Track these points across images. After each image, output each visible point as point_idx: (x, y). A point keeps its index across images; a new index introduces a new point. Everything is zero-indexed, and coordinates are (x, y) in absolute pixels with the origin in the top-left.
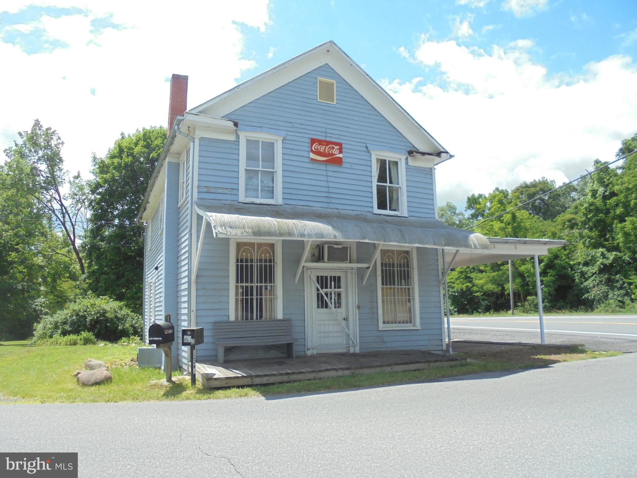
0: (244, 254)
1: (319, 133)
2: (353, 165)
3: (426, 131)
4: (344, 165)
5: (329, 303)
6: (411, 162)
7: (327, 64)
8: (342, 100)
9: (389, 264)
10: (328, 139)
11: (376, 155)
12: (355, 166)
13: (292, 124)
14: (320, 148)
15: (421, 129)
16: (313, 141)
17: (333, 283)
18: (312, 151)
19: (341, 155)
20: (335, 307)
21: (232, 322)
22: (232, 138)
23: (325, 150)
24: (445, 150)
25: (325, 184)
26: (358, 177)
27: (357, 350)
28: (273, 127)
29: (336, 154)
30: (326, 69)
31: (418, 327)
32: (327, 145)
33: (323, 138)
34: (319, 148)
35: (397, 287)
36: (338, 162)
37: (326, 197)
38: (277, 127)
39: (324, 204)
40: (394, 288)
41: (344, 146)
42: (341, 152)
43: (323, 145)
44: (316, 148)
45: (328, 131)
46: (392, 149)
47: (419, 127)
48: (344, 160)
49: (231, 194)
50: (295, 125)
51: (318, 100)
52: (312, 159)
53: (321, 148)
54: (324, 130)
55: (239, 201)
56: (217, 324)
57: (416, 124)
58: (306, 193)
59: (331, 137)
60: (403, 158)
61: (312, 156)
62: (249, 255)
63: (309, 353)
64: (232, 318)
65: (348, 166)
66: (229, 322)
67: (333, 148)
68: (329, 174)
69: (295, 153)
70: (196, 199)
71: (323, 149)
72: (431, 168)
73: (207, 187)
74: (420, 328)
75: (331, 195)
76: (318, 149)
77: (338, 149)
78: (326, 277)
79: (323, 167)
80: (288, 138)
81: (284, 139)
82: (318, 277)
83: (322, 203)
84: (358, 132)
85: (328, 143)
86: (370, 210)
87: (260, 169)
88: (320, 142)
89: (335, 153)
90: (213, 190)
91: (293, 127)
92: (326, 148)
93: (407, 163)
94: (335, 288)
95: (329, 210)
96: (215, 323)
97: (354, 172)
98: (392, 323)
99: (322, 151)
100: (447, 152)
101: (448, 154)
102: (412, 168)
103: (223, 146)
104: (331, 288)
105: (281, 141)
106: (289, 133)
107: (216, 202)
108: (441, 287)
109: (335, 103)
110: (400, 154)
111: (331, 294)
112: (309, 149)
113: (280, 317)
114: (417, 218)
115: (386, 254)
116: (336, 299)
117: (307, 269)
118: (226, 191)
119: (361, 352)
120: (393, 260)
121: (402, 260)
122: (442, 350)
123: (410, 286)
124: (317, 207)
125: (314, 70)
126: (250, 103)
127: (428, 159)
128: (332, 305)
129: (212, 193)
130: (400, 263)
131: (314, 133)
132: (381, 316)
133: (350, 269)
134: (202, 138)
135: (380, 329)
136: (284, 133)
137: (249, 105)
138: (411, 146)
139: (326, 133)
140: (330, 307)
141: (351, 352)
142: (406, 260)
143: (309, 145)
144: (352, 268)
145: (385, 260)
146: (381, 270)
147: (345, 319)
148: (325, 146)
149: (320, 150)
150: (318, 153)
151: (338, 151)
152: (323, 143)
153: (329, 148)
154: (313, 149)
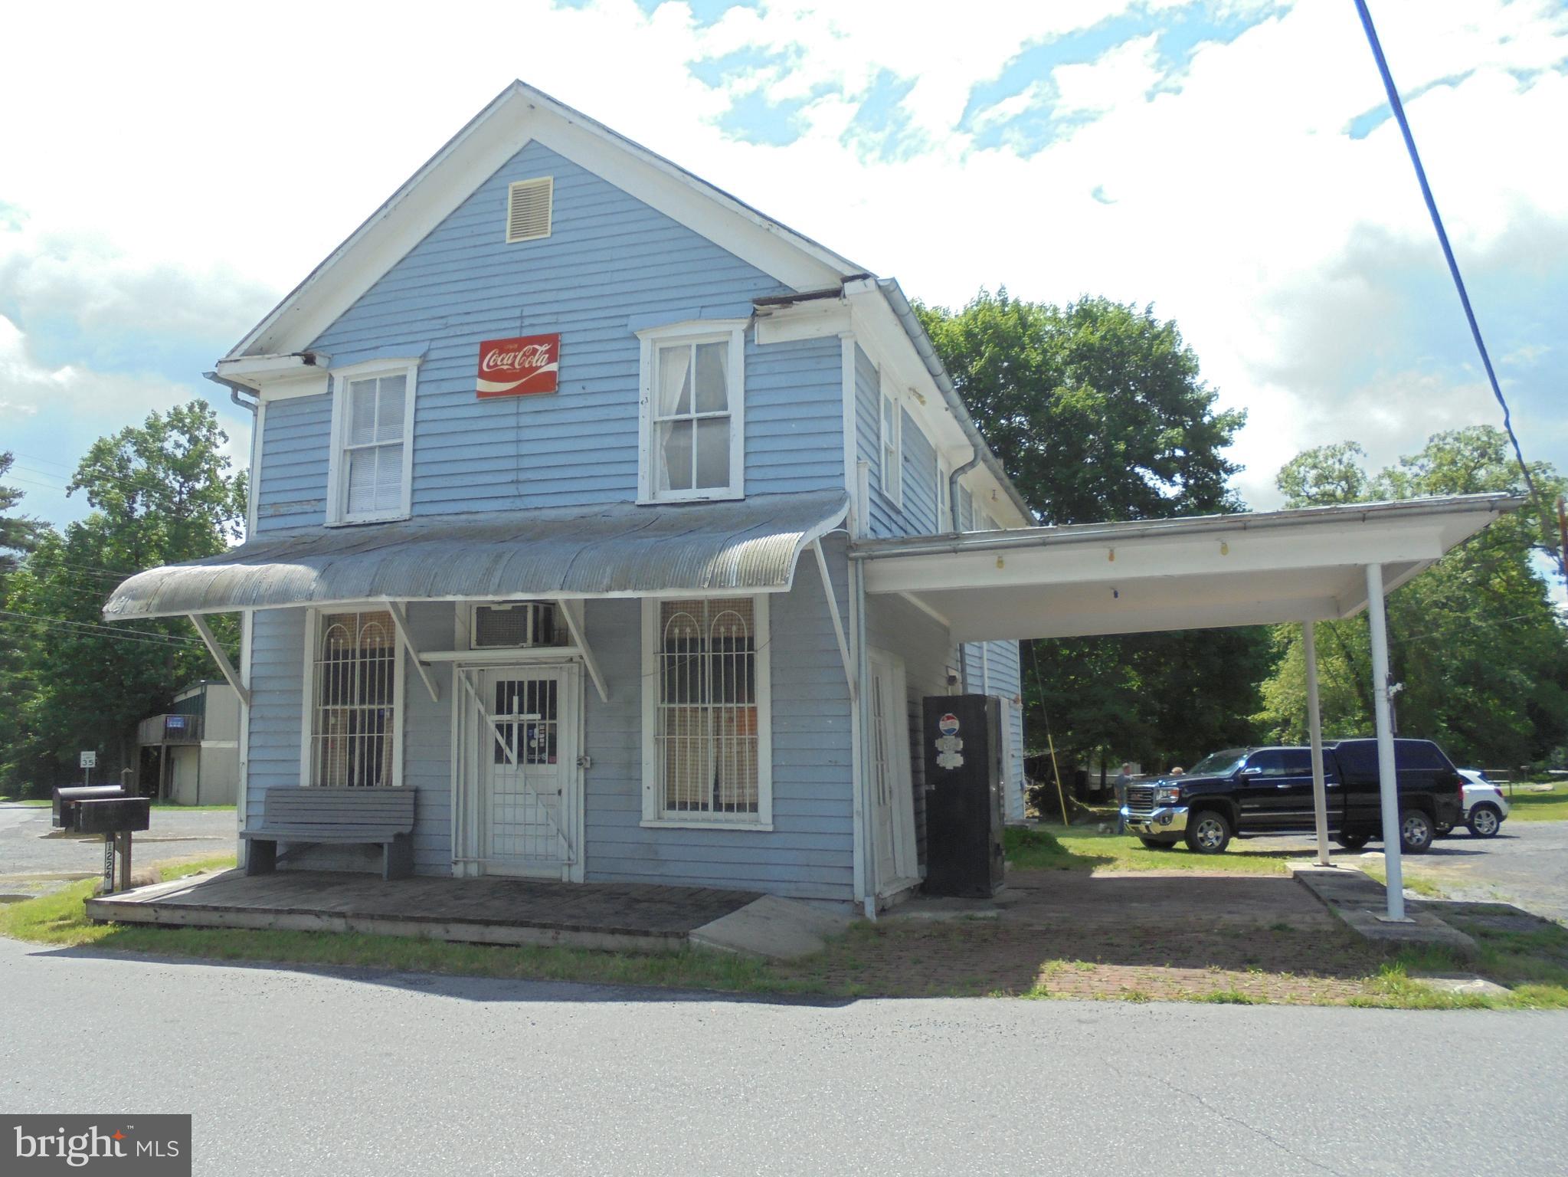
0: (332, 640)
1: (506, 324)
2: (585, 383)
3: (790, 231)
4: (565, 389)
5: (507, 751)
6: (765, 335)
7: (532, 140)
8: (567, 220)
9: (683, 642)
10: (528, 332)
11: (654, 341)
12: (591, 387)
13: (444, 321)
14: (502, 360)
15: (774, 229)
16: (486, 348)
17: (516, 699)
18: (482, 375)
19: (553, 367)
20: (520, 760)
21: (303, 789)
22: (321, 388)
23: (512, 364)
24: (860, 268)
25: (511, 450)
26: (601, 413)
27: (577, 875)
28: (400, 339)
29: (541, 367)
30: (530, 155)
31: (765, 818)
32: (519, 349)
33: (514, 334)
34: (499, 363)
35: (710, 706)
36: (546, 384)
37: (512, 482)
38: (411, 338)
39: (509, 500)
40: (706, 709)
41: (566, 339)
42: (553, 356)
43: (508, 351)
44: (491, 364)
45: (528, 311)
46: (704, 311)
47: (766, 224)
48: (564, 376)
49: (315, 512)
50: (451, 321)
51: (508, 241)
52: (481, 394)
53: (505, 362)
54: (517, 313)
55: (325, 525)
56: (275, 793)
57: (758, 219)
58: (469, 480)
59: (532, 325)
60: (738, 328)
61: (483, 385)
62: (341, 641)
63: (458, 871)
64: (305, 780)
65: (577, 388)
66: (296, 790)
67: (535, 351)
68: (526, 420)
69: (446, 387)
70: (255, 534)
71: (509, 362)
72: (837, 336)
73: (275, 504)
74: (770, 828)
75: (523, 476)
76: (496, 365)
77: (547, 352)
78: (521, 683)
79: (510, 407)
80: (433, 355)
81: (424, 358)
82: (500, 685)
83: (501, 501)
84: (608, 290)
85: (521, 342)
86: (627, 496)
87: (374, 443)
88: (502, 346)
89: (539, 364)
90: (283, 510)
91: (446, 327)
92: (515, 357)
93: (748, 340)
94: (521, 711)
95: (519, 515)
96: (269, 789)
97: (591, 401)
98: (695, 807)
99: (505, 367)
100: (865, 276)
101: (870, 282)
102: (771, 350)
103: (308, 410)
104: (510, 712)
105: (416, 368)
106: (434, 345)
107: (285, 533)
108: (853, 704)
109: (549, 235)
110: (727, 321)
111: (510, 727)
112: (475, 371)
113: (397, 781)
114: (777, 498)
115: (672, 613)
116: (542, 740)
117: (460, 666)
118: (307, 508)
119: (587, 881)
120: (694, 630)
121: (722, 629)
122: (853, 901)
123: (753, 702)
124: (489, 512)
125: (503, 167)
126: (362, 298)
127: (826, 311)
128: (513, 756)
129: (282, 515)
130: (717, 635)
131: (493, 326)
132: (648, 788)
133: (567, 662)
134: (270, 402)
135: (642, 824)
136: (424, 347)
137: (359, 304)
138: (773, 284)
139: (522, 317)
140: (508, 761)
141: (563, 880)
142: (734, 628)
143: (477, 360)
144: (571, 659)
145: (671, 631)
146: (659, 659)
147: (560, 792)
148: (513, 354)
149: (503, 365)
150: (496, 375)
151: (547, 356)
152: (511, 347)
153: (524, 355)
154: (485, 369)
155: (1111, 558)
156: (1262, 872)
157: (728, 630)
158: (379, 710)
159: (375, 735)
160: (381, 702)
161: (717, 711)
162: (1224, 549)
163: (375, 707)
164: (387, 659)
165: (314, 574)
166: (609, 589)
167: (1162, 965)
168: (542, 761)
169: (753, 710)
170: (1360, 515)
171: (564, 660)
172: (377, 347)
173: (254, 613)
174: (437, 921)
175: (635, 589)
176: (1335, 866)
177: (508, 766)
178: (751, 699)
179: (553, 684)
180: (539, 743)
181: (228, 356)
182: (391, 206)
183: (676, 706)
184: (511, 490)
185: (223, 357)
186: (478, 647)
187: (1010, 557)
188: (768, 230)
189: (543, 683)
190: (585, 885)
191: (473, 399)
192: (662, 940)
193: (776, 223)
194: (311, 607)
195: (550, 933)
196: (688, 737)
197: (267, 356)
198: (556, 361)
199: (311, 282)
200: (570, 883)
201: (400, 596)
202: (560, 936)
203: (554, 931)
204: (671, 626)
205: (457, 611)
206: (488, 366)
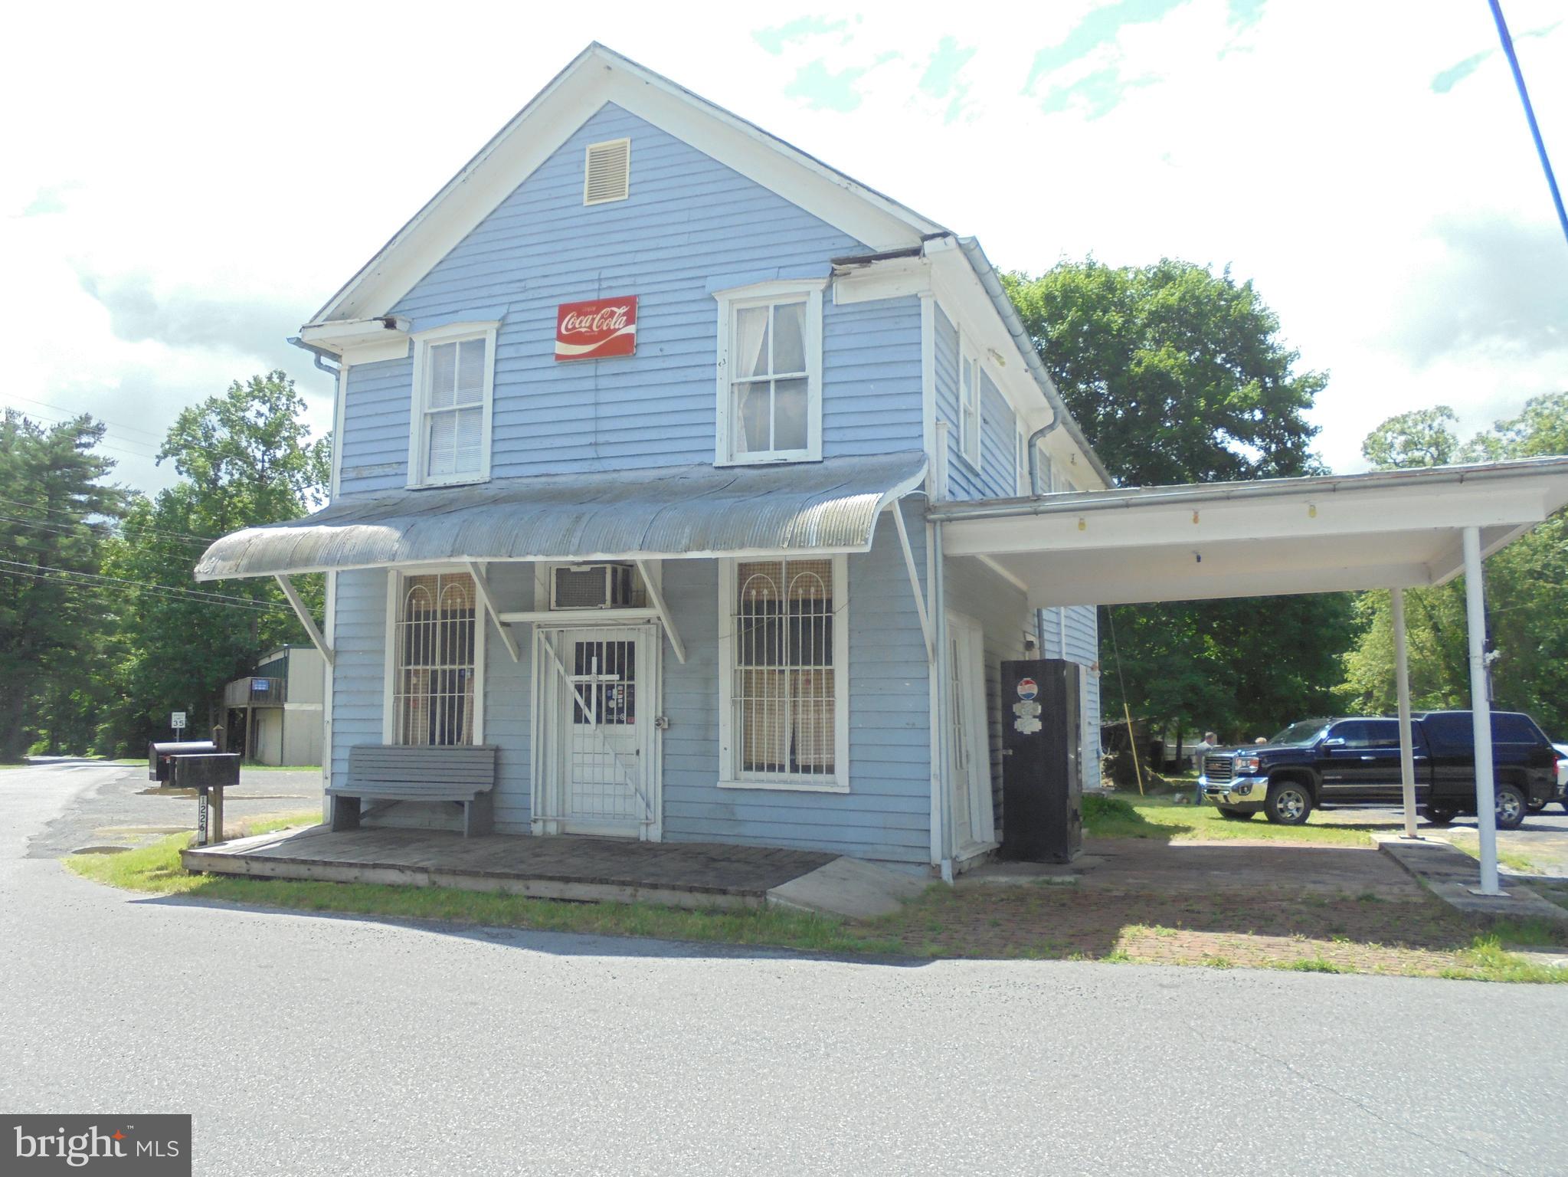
0: (414, 601)
1: (583, 287)
2: (662, 346)
3: (869, 189)
4: (643, 352)
5: (586, 711)
6: (843, 295)
7: (608, 102)
8: (644, 182)
9: (759, 603)
10: (606, 295)
11: (731, 302)
12: (669, 349)
13: (523, 284)
14: (581, 322)
15: (853, 188)
16: (564, 310)
17: (594, 660)
18: (561, 338)
20: (599, 720)
21: (386, 748)
22: (403, 353)
23: (591, 327)
24: (939, 227)
25: (590, 412)
26: (680, 376)
27: (655, 834)
28: (479, 303)
29: (619, 329)
30: (608, 117)
31: (841, 780)
32: (597, 312)
33: (593, 297)
34: (577, 326)
35: (787, 668)
36: (624, 347)
37: (591, 444)
38: (489, 302)
39: (587, 462)
40: (782, 672)
41: (643, 301)
42: (631, 319)
43: (586, 314)
44: (570, 326)
45: (606, 273)
46: (783, 271)
47: (845, 183)
48: (641, 338)
49: (396, 474)
50: (531, 284)
51: (586, 203)
52: (559, 357)
53: (583, 325)
54: (594, 275)
55: (407, 488)
56: (359, 751)
57: (836, 178)
58: (547, 443)
59: (611, 288)
60: (815, 289)
61: (562, 348)
62: (423, 602)
63: (537, 829)
64: (387, 739)
65: (654, 351)
66: (381, 748)
67: (613, 314)
68: (603, 383)
69: (525, 350)
70: (338, 497)
71: (588, 325)
72: (916, 295)
73: (357, 467)
74: (847, 790)
75: (602, 438)
76: (574, 328)
77: (624, 314)
78: (600, 645)
79: (588, 369)
80: (512, 318)
81: (503, 321)
82: (579, 646)
83: (578, 463)
84: (685, 251)
85: (599, 305)
86: (705, 458)
87: (455, 407)
88: (580, 309)
89: (617, 327)
90: (365, 474)
91: (525, 290)
92: (593, 319)
93: (826, 301)
94: (599, 672)
95: (597, 476)
96: (354, 747)
97: (667, 363)
98: (771, 768)
99: (583, 330)
100: (945, 234)
101: (950, 240)
102: (849, 309)
103: (388, 375)
104: (589, 672)
105: (495, 331)
106: (514, 308)
107: (367, 496)
108: (931, 667)
109: (626, 197)
110: (805, 281)
111: (589, 687)
112: (554, 334)
113: (478, 740)
114: (856, 460)
115: (750, 575)
116: (620, 701)
117: (539, 627)
118: (388, 470)
119: (665, 841)
120: (771, 592)
121: (800, 591)
122: (929, 864)
123: (831, 665)
124: (568, 475)
125: (579, 130)
126: (441, 262)
127: (905, 270)
128: (592, 716)
129: (364, 478)
130: (794, 597)
131: (571, 289)
132: (725, 749)
133: (644, 624)
134: (352, 367)
135: (719, 785)
136: (503, 310)
137: (438, 269)
138: (852, 244)
139: (600, 280)
140: (587, 721)
141: (641, 839)
142: (813, 590)
143: (555, 323)
144: (649, 621)
145: (748, 593)
146: (736, 621)
147: (638, 752)
148: (591, 317)
149: (581, 327)
150: (574, 338)
151: (625, 318)
152: (589, 309)
153: (602, 317)
154: (564, 331)
155: (1196, 520)
156: (1346, 844)
157: (807, 592)
158: (460, 671)
159: (456, 695)
160: (462, 663)
161: (794, 672)
162: (1313, 511)
163: (456, 667)
164: (467, 620)
165: (397, 535)
166: (687, 549)
167: (1245, 932)
168: (620, 722)
169: (831, 673)
170: (1457, 476)
171: (641, 621)
172: (457, 311)
173: (337, 573)
174: (518, 877)
175: (713, 549)
176: (1423, 839)
177: (587, 725)
178: (829, 661)
179: (631, 645)
180: (617, 704)
181: (311, 321)
182: (469, 170)
183: (753, 668)
184: (590, 453)
185: (306, 322)
186: (557, 608)
187: (1092, 518)
188: (847, 188)
189: (621, 644)
190: (662, 844)
191: (552, 361)
192: (739, 899)
193: (854, 181)
194: (392, 568)
195: (629, 890)
196: (765, 699)
197: (349, 321)
198: (634, 323)
199: (391, 247)
200: (648, 842)
201: (481, 556)
202: (639, 893)
203: (633, 888)
204: (748, 588)
205: (537, 573)
206: (567, 329)
